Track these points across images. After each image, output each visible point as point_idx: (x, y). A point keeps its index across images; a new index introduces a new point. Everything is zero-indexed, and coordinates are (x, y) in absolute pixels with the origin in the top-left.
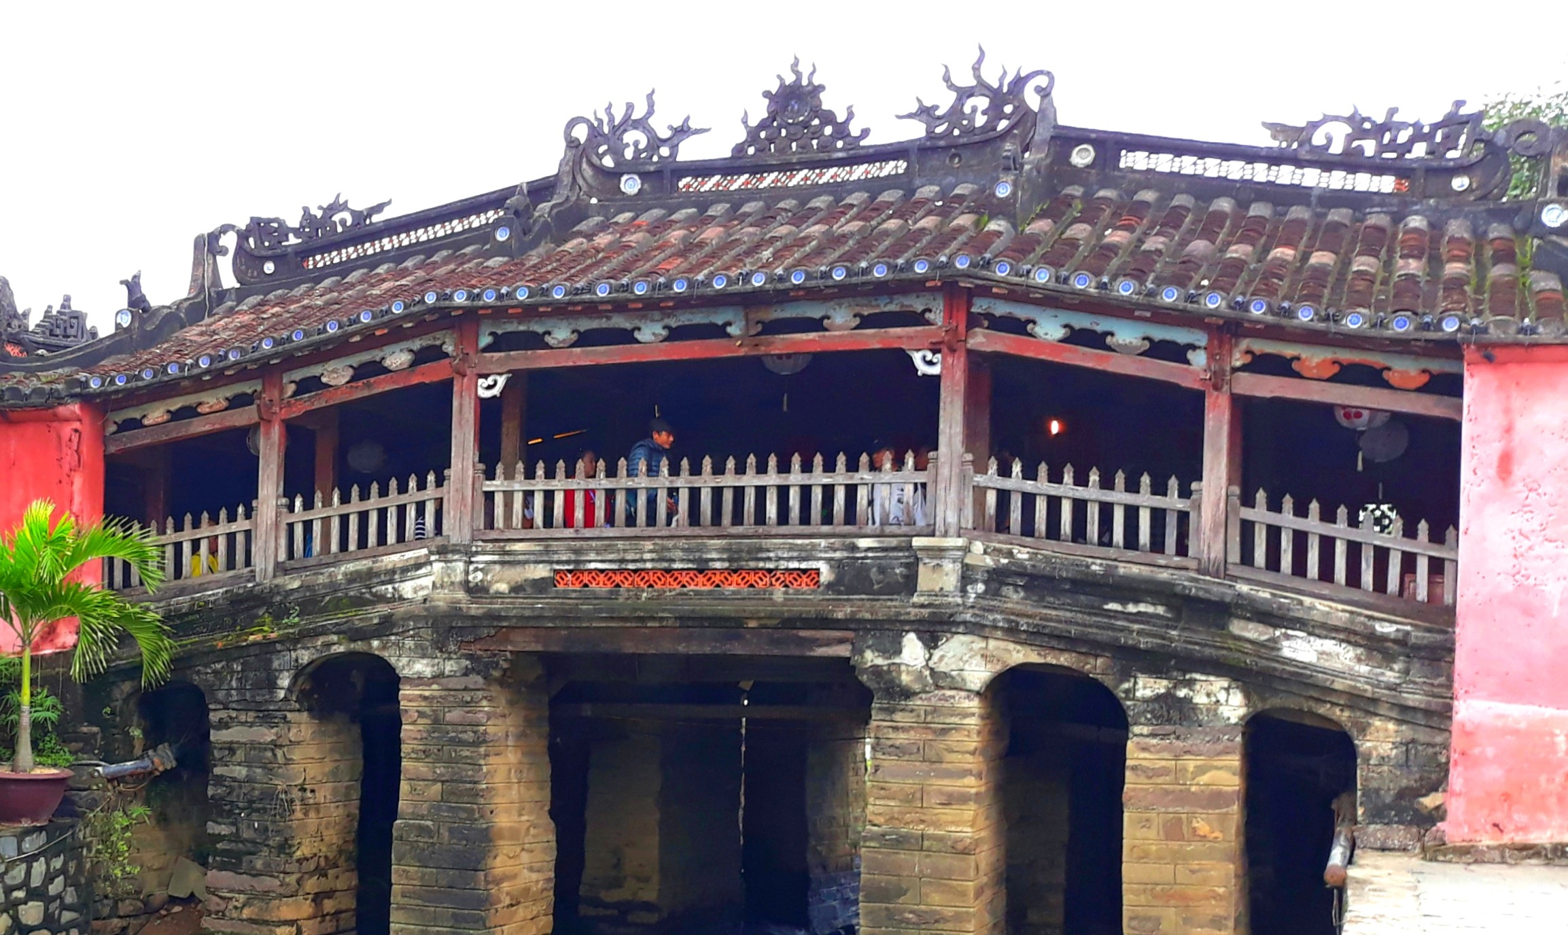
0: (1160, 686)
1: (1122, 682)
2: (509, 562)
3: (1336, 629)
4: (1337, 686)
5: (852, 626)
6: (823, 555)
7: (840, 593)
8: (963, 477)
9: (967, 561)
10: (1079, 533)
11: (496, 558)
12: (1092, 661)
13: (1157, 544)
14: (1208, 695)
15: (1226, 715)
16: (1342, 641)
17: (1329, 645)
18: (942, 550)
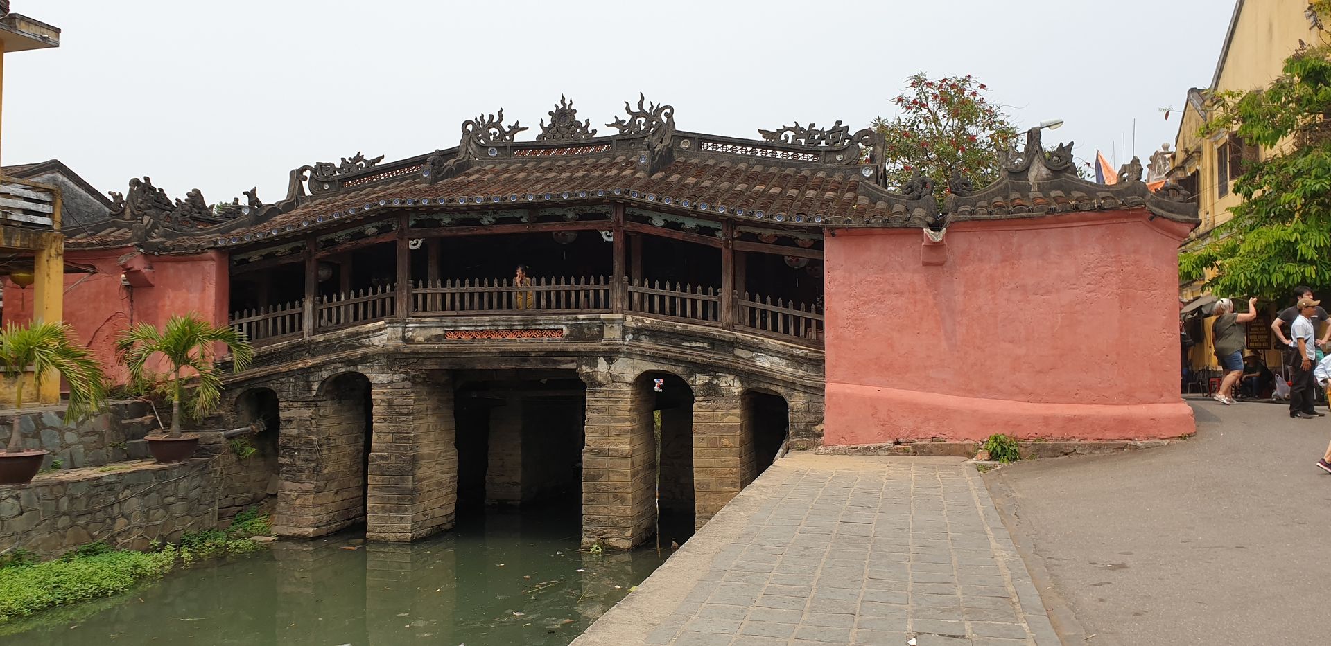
0: (706, 379)
1: (690, 377)
2: (424, 327)
3: (778, 352)
4: (778, 378)
5: (576, 355)
6: (564, 323)
7: (571, 339)
8: (624, 289)
9: (624, 325)
10: (673, 313)
11: (417, 325)
12: (677, 368)
13: (705, 317)
14: (726, 383)
15: (733, 391)
16: (780, 357)
17: (775, 359)
18: (613, 320)
